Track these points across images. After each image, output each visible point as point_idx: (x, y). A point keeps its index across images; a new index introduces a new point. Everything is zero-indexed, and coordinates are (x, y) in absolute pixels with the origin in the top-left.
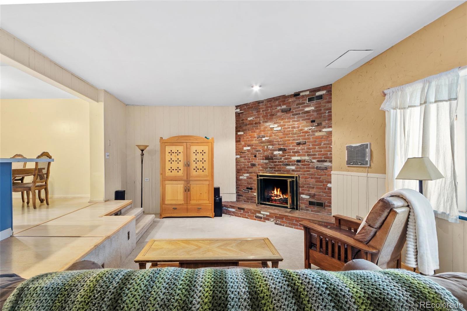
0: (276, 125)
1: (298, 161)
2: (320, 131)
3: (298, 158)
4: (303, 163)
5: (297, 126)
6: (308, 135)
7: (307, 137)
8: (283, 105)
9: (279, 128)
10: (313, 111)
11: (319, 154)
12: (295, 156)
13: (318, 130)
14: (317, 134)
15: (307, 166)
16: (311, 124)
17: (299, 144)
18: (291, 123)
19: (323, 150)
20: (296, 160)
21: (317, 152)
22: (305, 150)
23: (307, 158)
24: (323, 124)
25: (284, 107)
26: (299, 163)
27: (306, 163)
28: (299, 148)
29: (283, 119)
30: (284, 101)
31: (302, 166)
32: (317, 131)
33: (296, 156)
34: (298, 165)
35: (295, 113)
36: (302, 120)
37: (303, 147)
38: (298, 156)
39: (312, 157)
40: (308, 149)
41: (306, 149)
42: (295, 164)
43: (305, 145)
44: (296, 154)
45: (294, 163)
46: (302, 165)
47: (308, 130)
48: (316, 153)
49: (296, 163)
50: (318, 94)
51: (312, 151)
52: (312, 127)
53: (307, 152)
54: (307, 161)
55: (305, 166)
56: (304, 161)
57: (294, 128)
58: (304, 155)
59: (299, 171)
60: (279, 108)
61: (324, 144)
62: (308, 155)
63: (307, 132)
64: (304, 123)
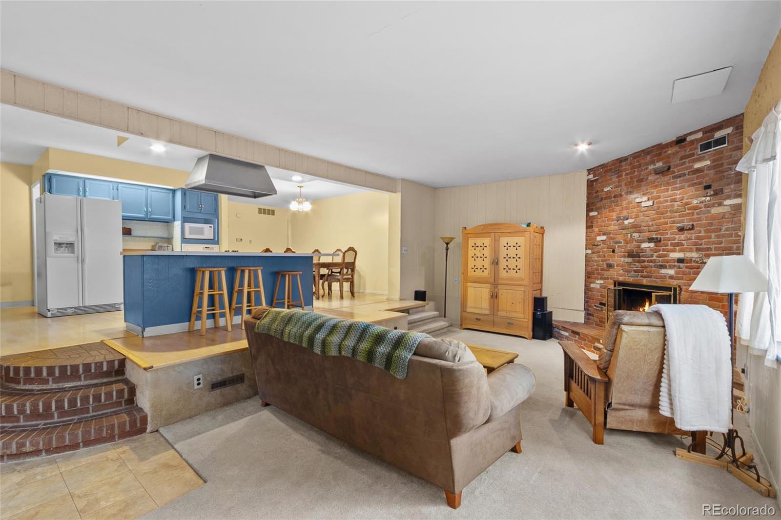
0: (645, 198)
1: (680, 261)
2: (720, 204)
3: (680, 255)
4: (688, 264)
5: (680, 198)
6: (698, 214)
7: (695, 216)
8: (658, 161)
9: (650, 203)
10: (709, 168)
11: (716, 247)
12: (674, 251)
13: (716, 203)
14: (714, 211)
15: (695, 270)
16: (704, 192)
17: (681, 230)
18: (670, 192)
19: (723, 241)
20: (676, 259)
21: (713, 244)
22: (692, 241)
23: (694, 255)
24: (726, 191)
25: (659, 164)
26: (681, 265)
27: (693, 264)
28: (683, 237)
29: (656, 186)
30: (660, 154)
31: (687, 270)
32: (713, 205)
33: (677, 251)
34: (679, 267)
35: (677, 175)
36: (689, 186)
37: (689, 236)
38: (681, 251)
39: (704, 253)
40: (698, 238)
41: (693, 238)
42: (675, 266)
43: (692, 231)
44: (677, 248)
45: (673, 264)
46: (687, 267)
47: (697, 203)
48: (711, 246)
49: (676, 264)
50: (718, 135)
51: (705, 242)
52: (705, 198)
53: (696, 244)
54: (694, 261)
55: (692, 270)
56: (690, 260)
57: (674, 200)
58: (691, 250)
59: (682, 279)
60: (651, 167)
61: (727, 230)
62: (698, 250)
63: (695, 208)
64: (691, 191)
